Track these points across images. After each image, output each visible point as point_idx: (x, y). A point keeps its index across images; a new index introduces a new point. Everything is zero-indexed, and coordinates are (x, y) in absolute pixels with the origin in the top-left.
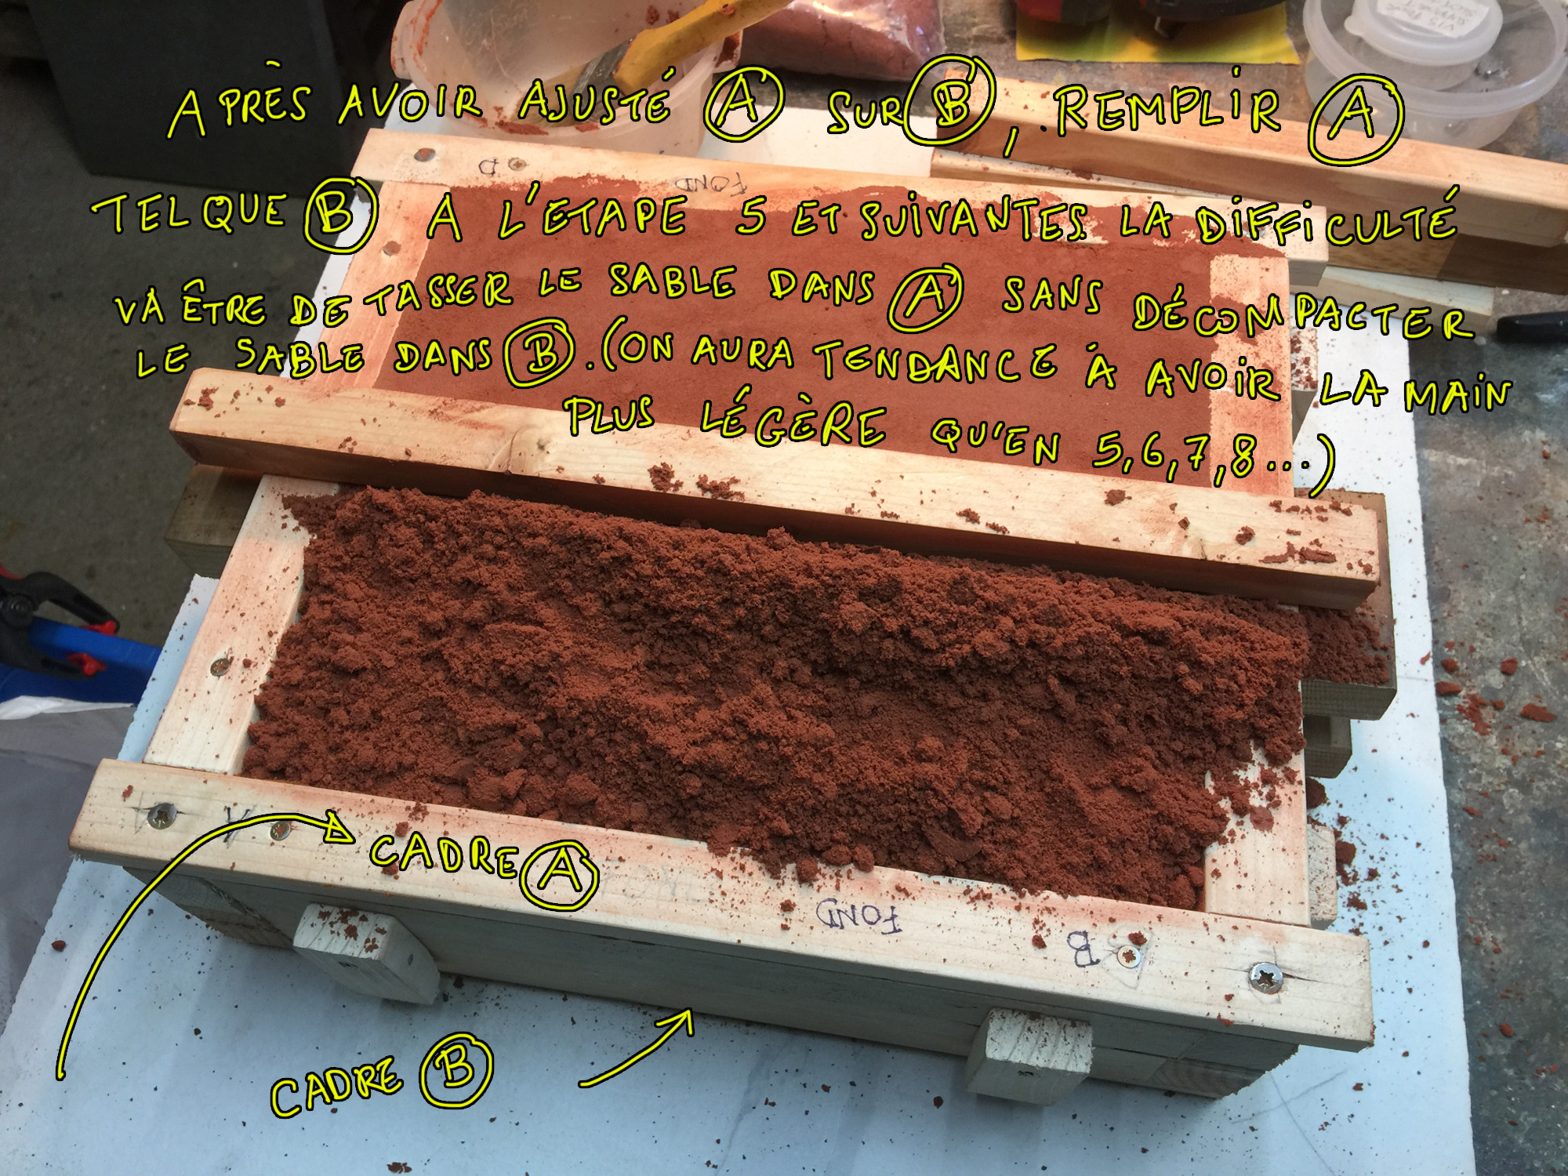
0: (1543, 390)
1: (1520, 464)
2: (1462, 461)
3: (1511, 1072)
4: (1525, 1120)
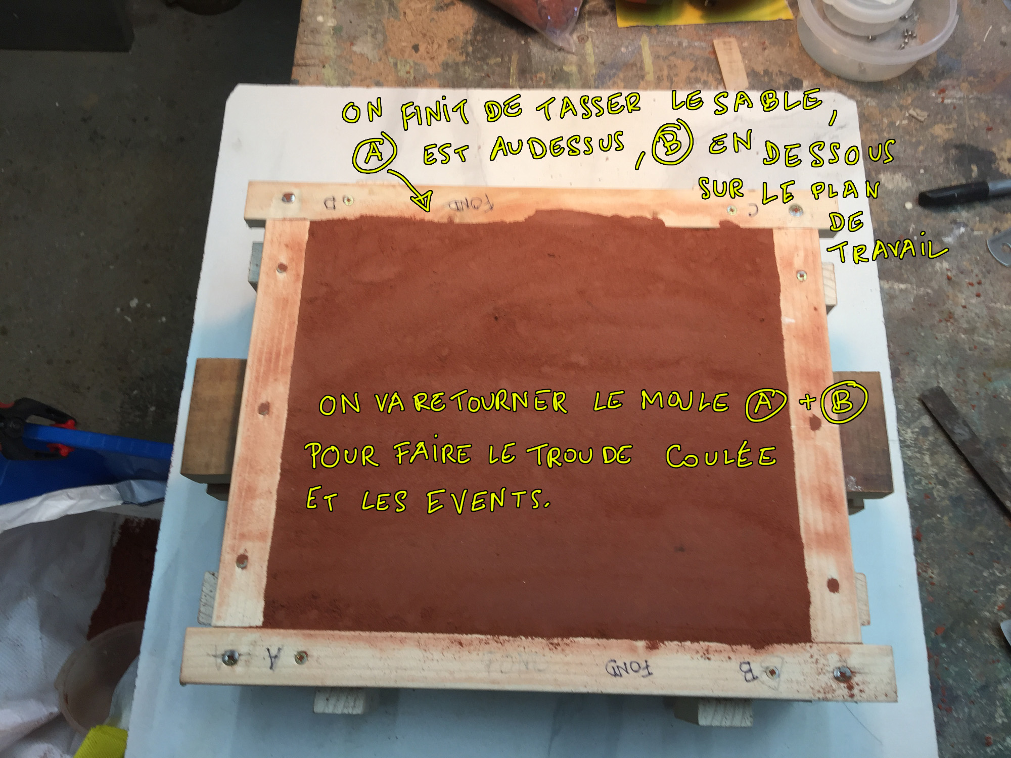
1: (934, 284)
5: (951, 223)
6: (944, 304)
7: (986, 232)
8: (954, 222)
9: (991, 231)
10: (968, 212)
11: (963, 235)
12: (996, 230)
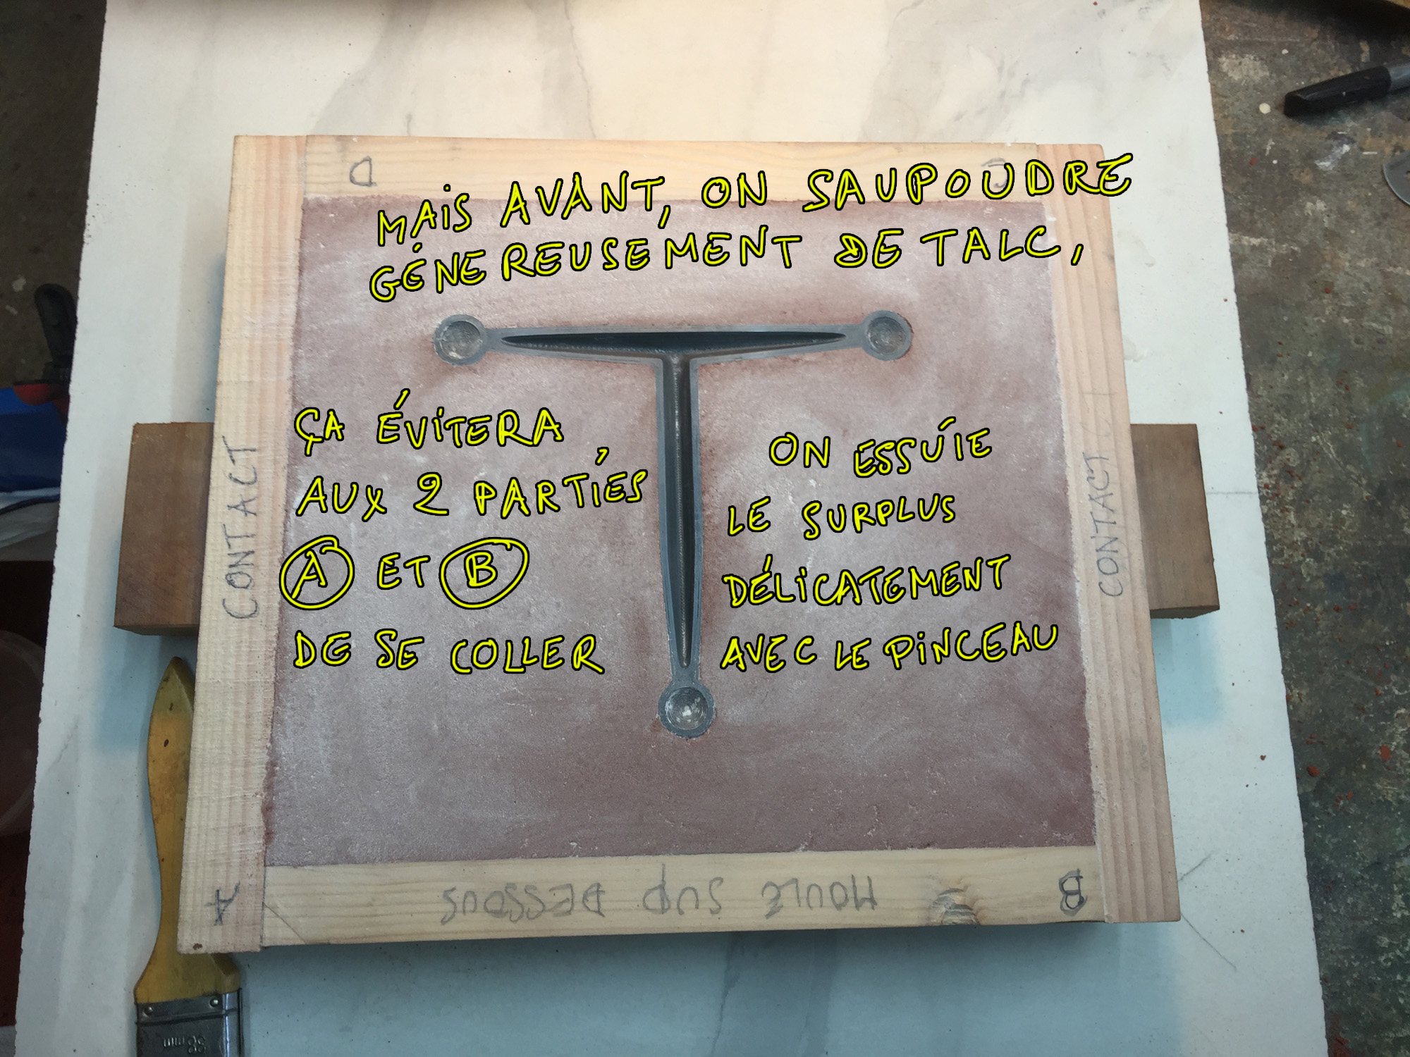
0: (1322, 158)
1: (1303, 238)
2: (1255, 241)
3: (1317, 805)
4: (1329, 841)
5: (1329, 137)
6: (1319, 269)
7: (1383, 152)
8: (1334, 136)
9: (1388, 150)
10: (1354, 119)
11: (1345, 157)
12: (1397, 148)
